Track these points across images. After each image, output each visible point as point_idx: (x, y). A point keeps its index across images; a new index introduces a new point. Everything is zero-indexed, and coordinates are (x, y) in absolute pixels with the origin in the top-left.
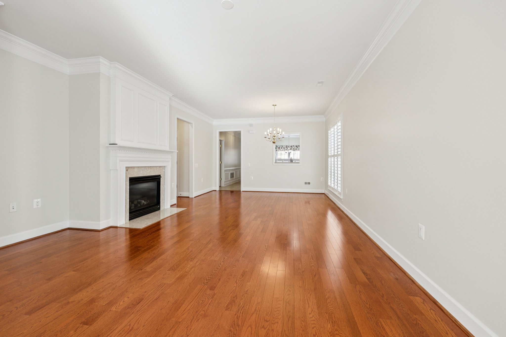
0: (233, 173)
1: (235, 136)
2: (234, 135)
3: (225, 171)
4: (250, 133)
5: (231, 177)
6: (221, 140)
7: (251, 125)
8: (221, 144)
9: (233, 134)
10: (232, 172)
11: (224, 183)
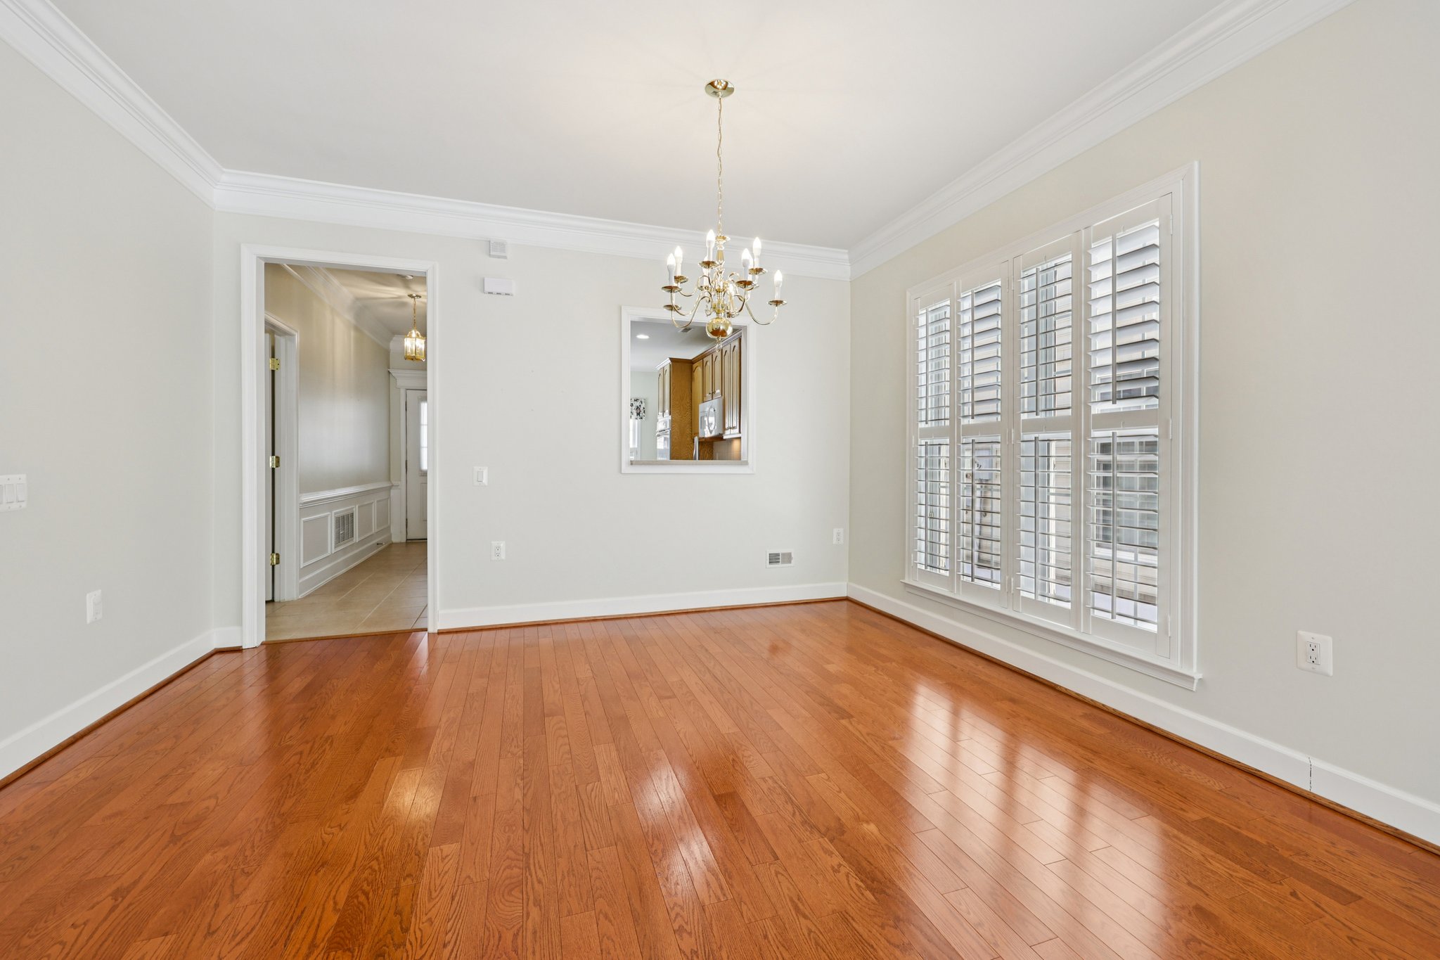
0: (352, 515)
1: (357, 329)
2: (353, 321)
3: (306, 508)
4: (487, 289)
5: (340, 538)
6: (273, 326)
7: (493, 248)
8: (273, 356)
9: (349, 317)
10: (341, 510)
11: (301, 577)
